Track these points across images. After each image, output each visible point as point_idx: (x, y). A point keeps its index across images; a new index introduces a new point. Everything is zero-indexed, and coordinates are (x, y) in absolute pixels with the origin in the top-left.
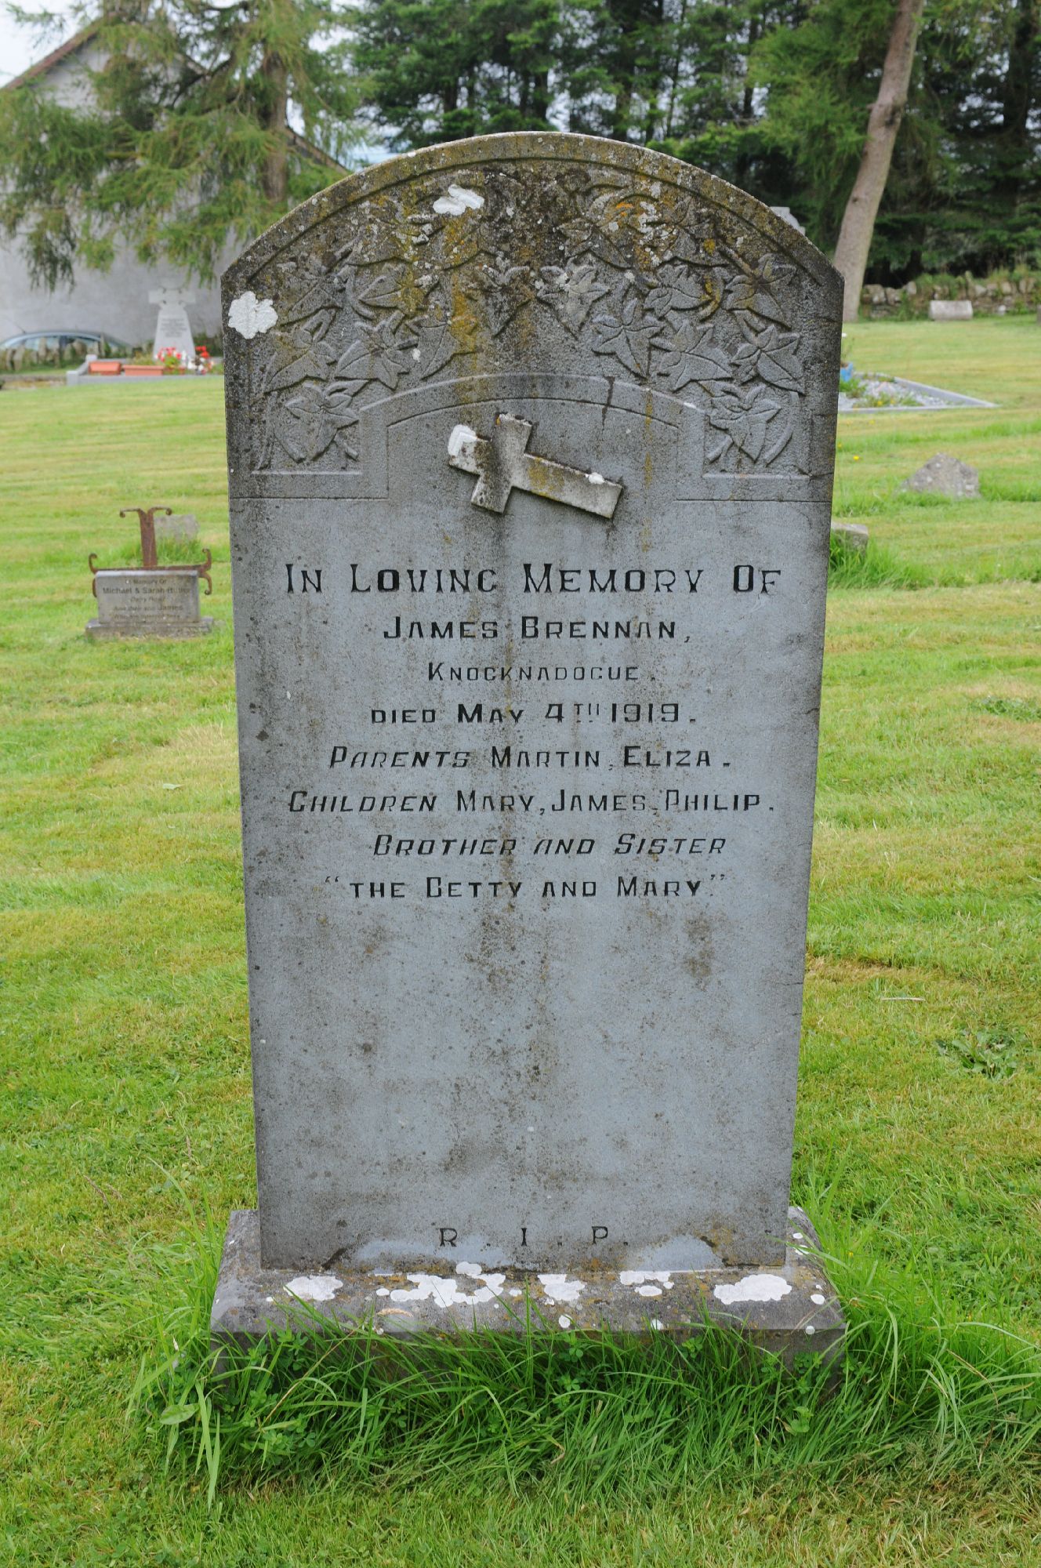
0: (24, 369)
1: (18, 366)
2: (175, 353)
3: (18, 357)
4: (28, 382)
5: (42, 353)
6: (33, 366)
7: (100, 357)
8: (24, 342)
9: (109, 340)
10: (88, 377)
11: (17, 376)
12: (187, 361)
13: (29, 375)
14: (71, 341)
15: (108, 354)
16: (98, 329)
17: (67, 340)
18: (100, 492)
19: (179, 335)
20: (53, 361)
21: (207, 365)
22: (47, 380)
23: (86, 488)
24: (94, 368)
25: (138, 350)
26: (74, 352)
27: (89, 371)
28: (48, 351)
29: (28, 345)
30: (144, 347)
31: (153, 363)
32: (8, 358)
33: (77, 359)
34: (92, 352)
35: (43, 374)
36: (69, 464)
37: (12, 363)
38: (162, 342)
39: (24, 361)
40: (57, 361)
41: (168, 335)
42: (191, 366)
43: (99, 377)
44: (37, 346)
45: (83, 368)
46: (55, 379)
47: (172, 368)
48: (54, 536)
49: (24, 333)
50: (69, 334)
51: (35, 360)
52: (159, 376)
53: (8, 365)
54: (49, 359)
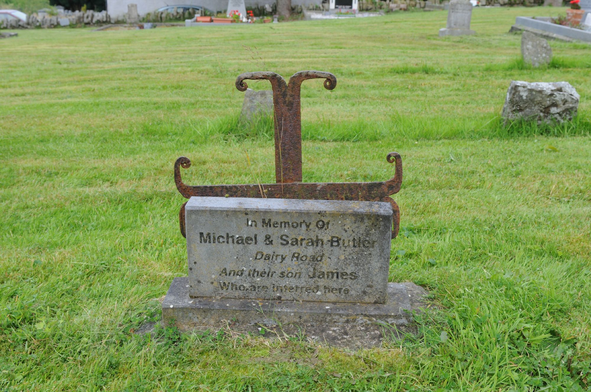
0: (166, 21)
1: (164, 20)
2: (237, 14)
3: (164, 16)
4: (167, 26)
5: (175, 14)
6: (171, 20)
7: (201, 16)
8: (167, 9)
9: (205, 10)
10: (196, 23)
11: (163, 23)
12: (243, 18)
13: (167, 23)
14: (188, 9)
15: (205, 15)
16: (201, 5)
17: (186, 9)
18: (199, 72)
19: (239, 6)
20: (180, 17)
21: (252, 20)
22: (177, 25)
23: (189, 69)
24: (199, 19)
25: (219, 12)
26: (190, 13)
27: (196, 21)
28: (178, 13)
29: (169, 11)
30: (223, 12)
31: (227, 18)
32: (159, 16)
33: (191, 16)
34: (198, 13)
35: (175, 23)
36: (181, 56)
37: (161, 18)
38: (231, 8)
39: (166, 17)
40: (182, 18)
41: (234, 6)
42: (245, 20)
43: (201, 23)
44: (173, 11)
45: (193, 20)
46: (180, 25)
47: (236, 20)
48: (157, 106)
49: (168, 6)
50: (187, 7)
51: (172, 17)
52: (230, 24)
53: (159, 19)
54: (178, 16)
